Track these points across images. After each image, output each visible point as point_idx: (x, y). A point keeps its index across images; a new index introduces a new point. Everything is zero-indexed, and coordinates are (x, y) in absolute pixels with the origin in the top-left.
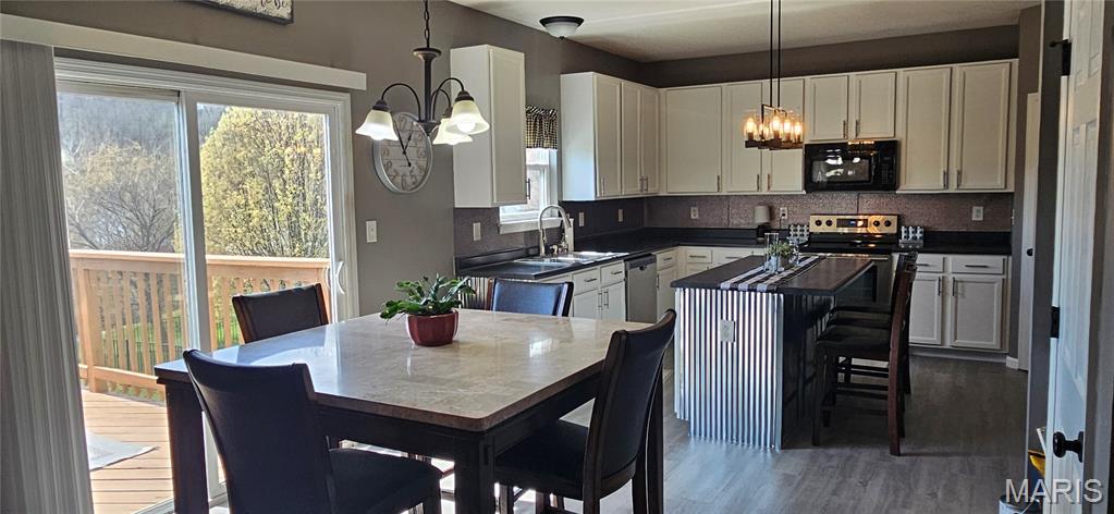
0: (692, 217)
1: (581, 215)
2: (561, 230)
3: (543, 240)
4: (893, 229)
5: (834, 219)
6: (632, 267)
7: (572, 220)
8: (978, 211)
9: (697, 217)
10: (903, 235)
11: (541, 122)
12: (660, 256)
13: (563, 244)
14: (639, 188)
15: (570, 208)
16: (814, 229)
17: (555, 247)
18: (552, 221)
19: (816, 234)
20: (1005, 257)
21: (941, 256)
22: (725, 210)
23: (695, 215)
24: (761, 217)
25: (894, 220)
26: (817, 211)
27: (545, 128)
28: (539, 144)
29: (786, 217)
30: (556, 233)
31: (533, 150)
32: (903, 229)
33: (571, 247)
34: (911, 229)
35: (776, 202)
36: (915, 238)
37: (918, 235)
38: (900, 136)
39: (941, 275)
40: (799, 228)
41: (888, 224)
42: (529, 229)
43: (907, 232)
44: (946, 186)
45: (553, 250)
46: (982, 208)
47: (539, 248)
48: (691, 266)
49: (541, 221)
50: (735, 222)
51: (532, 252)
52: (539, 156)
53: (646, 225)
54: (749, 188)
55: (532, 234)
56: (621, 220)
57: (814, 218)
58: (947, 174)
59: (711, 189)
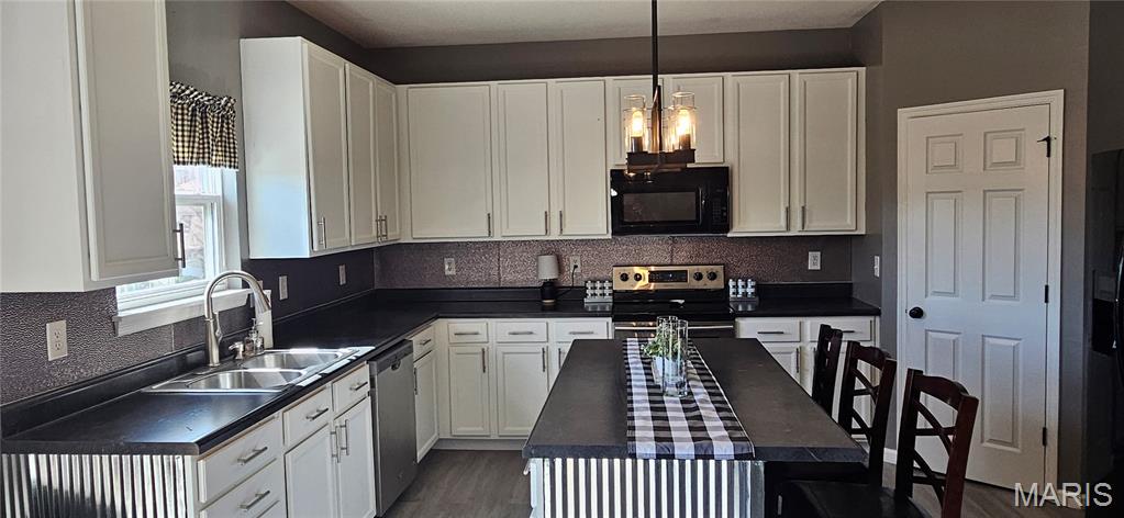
0: (448, 273)
1: (283, 281)
2: (248, 312)
3: (215, 335)
4: (718, 284)
5: (644, 272)
6: (381, 370)
7: (268, 293)
8: (815, 258)
9: (453, 272)
10: (732, 290)
11: (204, 117)
12: (416, 339)
13: (254, 337)
14: (374, 233)
15: (264, 270)
16: (620, 286)
17: (239, 346)
18: (232, 296)
19: (620, 292)
20: (872, 318)
21: (794, 321)
22: (495, 260)
23: (450, 269)
24: (547, 271)
25: (719, 269)
26: (621, 260)
27: (213, 129)
28: (202, 158)
29: (578, 270)
30: (238, 318)
31: (189, 167)
32: (731, 283)
33: (269, 342)
34: (740, 283)
35: (564, 250)
36: (745, 294)
37: (750, 290)
38: (731, 160)
39: (798, 345)
40: (598, 285)
41: (713, 276)
42: (186, 317)
43: (736, 287)
44: (788, 228)
45: (235, 352)
46: (819, 254)
47: (206, 350)
48: (459, 349)
49: (210, 300)
50: (509, 278)
51: (193, 357)
52: (200, 182)
53: (377, 286)
54: (533, 230)
55: (194, 326)
56: (343, 281)
57: (617, 272)
58: (788, 211)
59: (474, 231)
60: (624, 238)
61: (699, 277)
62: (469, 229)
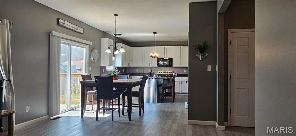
0: (137, 71)
4: (172, 73)
5: (162, 72)
8: (185, 71)
14: (128, 65)
19: (159, 74)
22: (143, 70)
24: (150, 71)
25: (172, 72)
26: (159, 70)
34: (175, 73)
35: (152, 69)
36: (175, 75)
38: (173, 58)
39: (179, 81)
41: (171, 72)
44: (180, 66)
50: (145, 72)
54: (148, 66)
56: (124, 70)
57: (159, 72)
58: (180, 64)
59: (140, 66)
60: (160, 67)
61: (169, 72)
62: (139, 65)
